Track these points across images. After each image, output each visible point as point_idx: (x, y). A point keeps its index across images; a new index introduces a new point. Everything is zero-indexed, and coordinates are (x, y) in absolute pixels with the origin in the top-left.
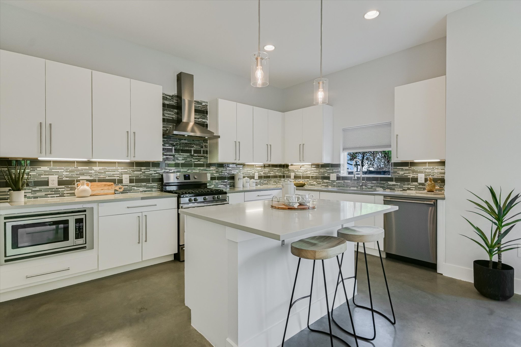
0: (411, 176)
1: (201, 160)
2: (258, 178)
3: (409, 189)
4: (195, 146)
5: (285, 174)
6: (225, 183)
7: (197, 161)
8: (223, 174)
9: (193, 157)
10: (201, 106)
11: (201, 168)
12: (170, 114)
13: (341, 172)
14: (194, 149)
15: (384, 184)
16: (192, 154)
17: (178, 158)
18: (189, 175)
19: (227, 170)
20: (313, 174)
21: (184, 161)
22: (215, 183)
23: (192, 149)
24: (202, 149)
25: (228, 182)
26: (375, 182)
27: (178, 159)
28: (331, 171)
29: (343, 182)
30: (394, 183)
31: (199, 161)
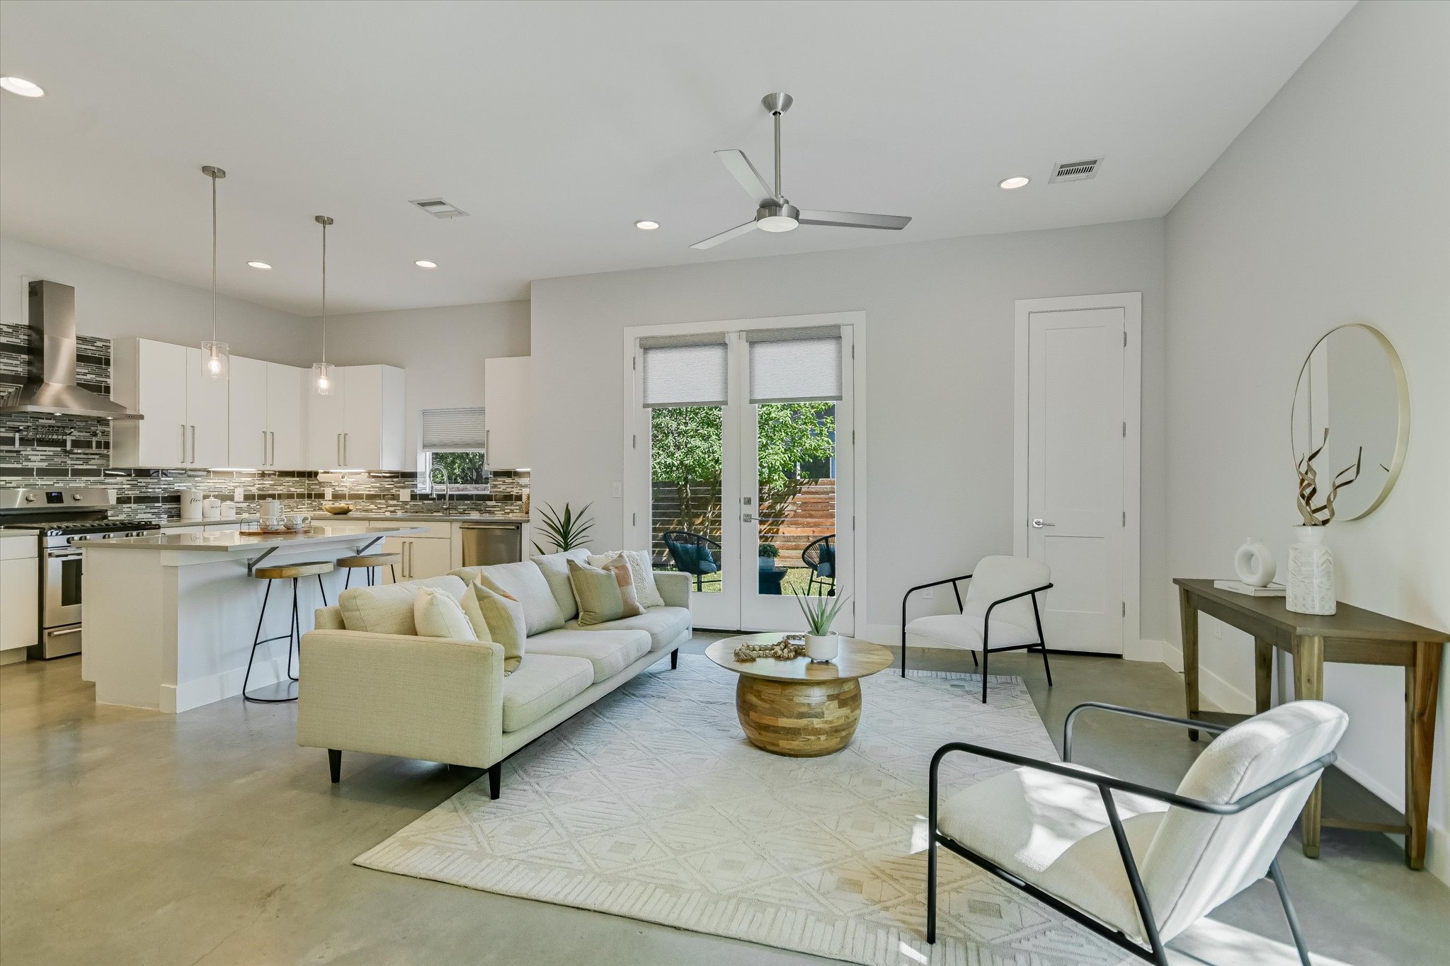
0: (515, 491)
1: (92, 462)
2: (242, 500)
3: (512, 511)
4: (75, 433)
5: (313, 490)
6: (156, 511)
7: (81, 463)
8: (150, 490)
9: (71, 456)
10: (94, 348)
11: (92, 479)
12: (11, 365)
13: (420, 485)
14: (74, 438)
15: (480, 505)
16: (69, 447)
17: (30, 457)
18: (61, 493)
19: (162, 483)
20: (369, 489)
21: (46, 464)
22: (129, 510)
23: (69, 439)
24: (94, 439)
25: (164, 506)
26: (469, 502)
27: (29, 460)
28: (402, 485)
29: (421, 503)
30: (493, 503)
31: (87, 463)
